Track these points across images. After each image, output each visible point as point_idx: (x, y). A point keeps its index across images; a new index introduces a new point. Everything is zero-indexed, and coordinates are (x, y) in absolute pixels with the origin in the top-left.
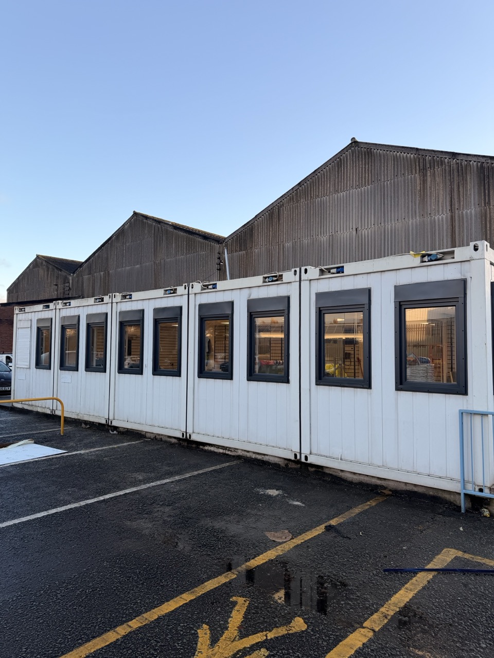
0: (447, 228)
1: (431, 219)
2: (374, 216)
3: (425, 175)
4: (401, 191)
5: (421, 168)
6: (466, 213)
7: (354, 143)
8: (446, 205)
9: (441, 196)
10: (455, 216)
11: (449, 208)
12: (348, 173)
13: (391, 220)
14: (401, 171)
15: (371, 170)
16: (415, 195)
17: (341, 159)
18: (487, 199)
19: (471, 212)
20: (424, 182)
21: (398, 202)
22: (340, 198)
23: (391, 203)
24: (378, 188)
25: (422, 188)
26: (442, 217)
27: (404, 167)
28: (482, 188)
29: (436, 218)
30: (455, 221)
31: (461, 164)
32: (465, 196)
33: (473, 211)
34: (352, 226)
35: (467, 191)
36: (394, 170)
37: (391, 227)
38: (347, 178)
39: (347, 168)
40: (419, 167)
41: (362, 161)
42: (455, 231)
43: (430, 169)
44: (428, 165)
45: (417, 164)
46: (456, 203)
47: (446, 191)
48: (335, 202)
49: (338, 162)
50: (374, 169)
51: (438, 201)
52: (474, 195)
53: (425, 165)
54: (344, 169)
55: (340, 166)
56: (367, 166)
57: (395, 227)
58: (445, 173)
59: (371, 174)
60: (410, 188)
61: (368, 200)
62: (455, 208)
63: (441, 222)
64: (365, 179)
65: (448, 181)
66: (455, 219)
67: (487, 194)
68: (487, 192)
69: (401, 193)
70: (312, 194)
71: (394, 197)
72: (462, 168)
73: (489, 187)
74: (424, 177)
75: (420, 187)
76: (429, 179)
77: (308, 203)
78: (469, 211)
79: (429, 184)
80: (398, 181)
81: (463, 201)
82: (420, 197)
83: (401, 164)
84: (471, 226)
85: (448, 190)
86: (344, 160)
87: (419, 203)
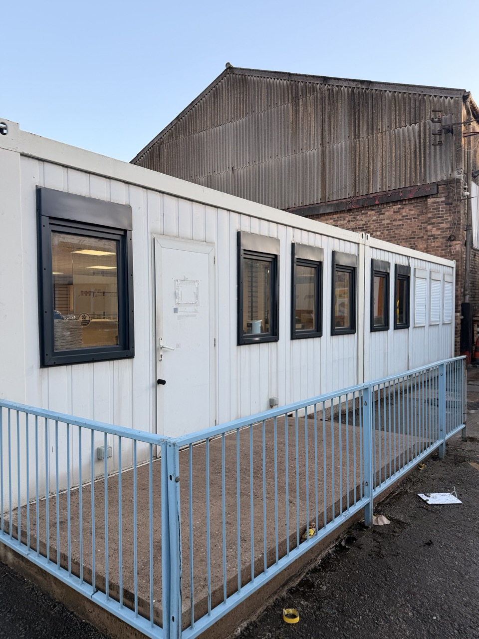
0: (318, 165)
1: (303, 155)
2: (249, 153)
3: (297, 105)
4: (275, 124)
5: (294, 96)
6: (337, 146)
7: (230, 69)
8: (317, 138)
9: (312, 128)
10: (326, 151)
11: (320, 142)
12: (224, 105)
13: (265, 157)
14: (274, 100)
15: (246, 100)
16: (288, 128)
17: (216, 89)
18: (357, 130)
19: (341, 146)
20: (296, 112)
21: (271, 136)
22: (217, 133)
23: (265, 137)
24: (252, 121)
25: (294, 120)
26: (314, 152)
27: (277, 96)
28: (352, 117)
29: (308, 154)
30: (326, 156)
31: (332, 90)
32: (335, 127)
33: (343, 145)
34: (229, 165)
35: (337, 121)
36: (268, 99)
37: (265, 165)
38: (223, 110)
39: (222, 98)
40: (292, 96)
41: (237, 90)
42: (325, 168)
43: (302, 97)
44: (300, 93)
45: (290, 91)
46: (327, 136)
47: (317, 122)
48: (212, 138)
49: (214, 91)
50: (249, 98)
51: (310, 134)
52: (345, 126)
53: (297, 93)
54: (220, 99)
55: (216, 96)
56: (242, 96)
57: (269, 165)
58: (317, 102)
59: (246, 105)
60: (283, 119)
61: (243, 134)
62: (326, 141)
63: (312, 159)
64: (240, 110)
65: (319, 111)
66: (326, 154)
67: (357, 125)
68: (357, 122)
69: (275, 126)
70: (190, 128)
71: (268, 131)
72: (333, 94)
73: (359, 117)
74: (296, 107)
75: (293, 119)
76: (301, 109)
77: (186, 138)
78: (339, 145)
79: (301, 114)
80: (271, 112)
81: (334, 133)
82: (292, 130)
83: (274, 93)
84: (341, 161)
85: (319, 120)
86: (219, 90)
87: (292, 138)
